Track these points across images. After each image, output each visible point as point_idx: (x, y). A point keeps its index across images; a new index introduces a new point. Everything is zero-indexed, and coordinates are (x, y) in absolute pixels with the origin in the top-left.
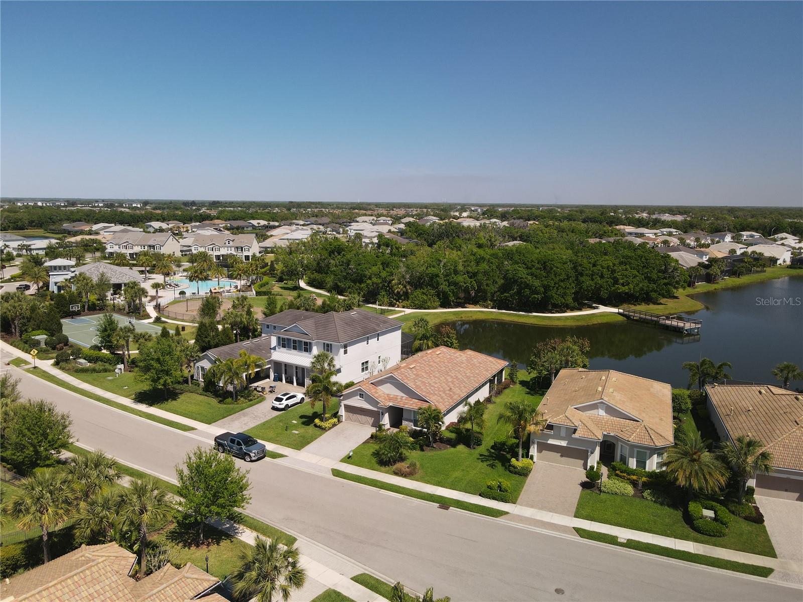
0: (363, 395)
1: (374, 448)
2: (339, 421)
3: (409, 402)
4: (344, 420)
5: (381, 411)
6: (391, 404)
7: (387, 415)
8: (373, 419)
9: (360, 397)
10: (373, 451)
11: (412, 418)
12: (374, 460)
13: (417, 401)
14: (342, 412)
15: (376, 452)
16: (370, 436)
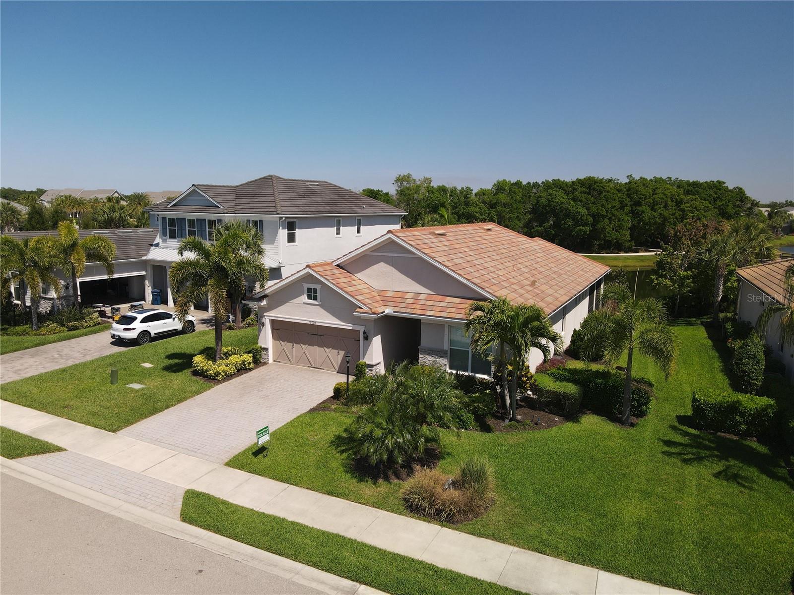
0: (315, 291)
1: (340, 425)
2: (258, 361)
3: (436, 304)
4: (271, 361)
5: (361, 329)
6: (388, 311)
7: (377, 342)
8: (342, 353)
9: (309, 297)
10: (340, 431)
11: (446, 347)
12: (337, 460)
13: (458, 300)
14: (267, 339)
15: (345, 435)
16: (332, 394)
